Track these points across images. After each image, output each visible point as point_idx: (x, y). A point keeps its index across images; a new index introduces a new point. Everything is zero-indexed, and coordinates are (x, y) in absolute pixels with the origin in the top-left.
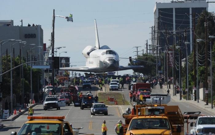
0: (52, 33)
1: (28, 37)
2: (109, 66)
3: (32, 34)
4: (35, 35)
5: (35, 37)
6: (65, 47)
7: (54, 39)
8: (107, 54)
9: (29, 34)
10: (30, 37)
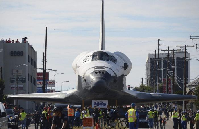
0: (44, 53)
1: (15, 55)
2: (92, 86)
3: (19, 52)
4: (22, 53)
5: (23, 55)
6: (63, 73)
7: (46, 59)
8: (96, 59)
9: (16, 52)
10: (16, 55)
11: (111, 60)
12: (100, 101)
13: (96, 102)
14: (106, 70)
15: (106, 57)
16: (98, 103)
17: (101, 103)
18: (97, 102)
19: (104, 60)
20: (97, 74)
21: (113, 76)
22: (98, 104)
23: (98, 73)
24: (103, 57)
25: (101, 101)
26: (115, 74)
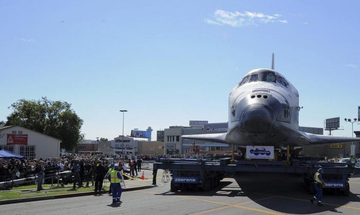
8: (255, 80)
11: (280, 82)
12: (260, 148)
13: (254, 148)
14: (272, 93)
15: (273, 78)
16: (257, 150)
17: (263, 151)
18: (255, 150)
19: (268, 82)
20: (260, 98)
21: (283, 104)
22: (256, 152)
23: (256, 98)
24: (268, 77)
25: (262, 147)
26: (286, 101)
